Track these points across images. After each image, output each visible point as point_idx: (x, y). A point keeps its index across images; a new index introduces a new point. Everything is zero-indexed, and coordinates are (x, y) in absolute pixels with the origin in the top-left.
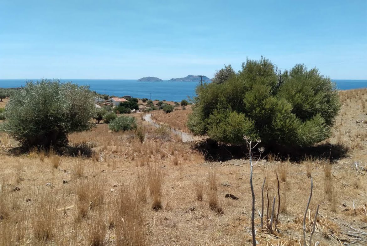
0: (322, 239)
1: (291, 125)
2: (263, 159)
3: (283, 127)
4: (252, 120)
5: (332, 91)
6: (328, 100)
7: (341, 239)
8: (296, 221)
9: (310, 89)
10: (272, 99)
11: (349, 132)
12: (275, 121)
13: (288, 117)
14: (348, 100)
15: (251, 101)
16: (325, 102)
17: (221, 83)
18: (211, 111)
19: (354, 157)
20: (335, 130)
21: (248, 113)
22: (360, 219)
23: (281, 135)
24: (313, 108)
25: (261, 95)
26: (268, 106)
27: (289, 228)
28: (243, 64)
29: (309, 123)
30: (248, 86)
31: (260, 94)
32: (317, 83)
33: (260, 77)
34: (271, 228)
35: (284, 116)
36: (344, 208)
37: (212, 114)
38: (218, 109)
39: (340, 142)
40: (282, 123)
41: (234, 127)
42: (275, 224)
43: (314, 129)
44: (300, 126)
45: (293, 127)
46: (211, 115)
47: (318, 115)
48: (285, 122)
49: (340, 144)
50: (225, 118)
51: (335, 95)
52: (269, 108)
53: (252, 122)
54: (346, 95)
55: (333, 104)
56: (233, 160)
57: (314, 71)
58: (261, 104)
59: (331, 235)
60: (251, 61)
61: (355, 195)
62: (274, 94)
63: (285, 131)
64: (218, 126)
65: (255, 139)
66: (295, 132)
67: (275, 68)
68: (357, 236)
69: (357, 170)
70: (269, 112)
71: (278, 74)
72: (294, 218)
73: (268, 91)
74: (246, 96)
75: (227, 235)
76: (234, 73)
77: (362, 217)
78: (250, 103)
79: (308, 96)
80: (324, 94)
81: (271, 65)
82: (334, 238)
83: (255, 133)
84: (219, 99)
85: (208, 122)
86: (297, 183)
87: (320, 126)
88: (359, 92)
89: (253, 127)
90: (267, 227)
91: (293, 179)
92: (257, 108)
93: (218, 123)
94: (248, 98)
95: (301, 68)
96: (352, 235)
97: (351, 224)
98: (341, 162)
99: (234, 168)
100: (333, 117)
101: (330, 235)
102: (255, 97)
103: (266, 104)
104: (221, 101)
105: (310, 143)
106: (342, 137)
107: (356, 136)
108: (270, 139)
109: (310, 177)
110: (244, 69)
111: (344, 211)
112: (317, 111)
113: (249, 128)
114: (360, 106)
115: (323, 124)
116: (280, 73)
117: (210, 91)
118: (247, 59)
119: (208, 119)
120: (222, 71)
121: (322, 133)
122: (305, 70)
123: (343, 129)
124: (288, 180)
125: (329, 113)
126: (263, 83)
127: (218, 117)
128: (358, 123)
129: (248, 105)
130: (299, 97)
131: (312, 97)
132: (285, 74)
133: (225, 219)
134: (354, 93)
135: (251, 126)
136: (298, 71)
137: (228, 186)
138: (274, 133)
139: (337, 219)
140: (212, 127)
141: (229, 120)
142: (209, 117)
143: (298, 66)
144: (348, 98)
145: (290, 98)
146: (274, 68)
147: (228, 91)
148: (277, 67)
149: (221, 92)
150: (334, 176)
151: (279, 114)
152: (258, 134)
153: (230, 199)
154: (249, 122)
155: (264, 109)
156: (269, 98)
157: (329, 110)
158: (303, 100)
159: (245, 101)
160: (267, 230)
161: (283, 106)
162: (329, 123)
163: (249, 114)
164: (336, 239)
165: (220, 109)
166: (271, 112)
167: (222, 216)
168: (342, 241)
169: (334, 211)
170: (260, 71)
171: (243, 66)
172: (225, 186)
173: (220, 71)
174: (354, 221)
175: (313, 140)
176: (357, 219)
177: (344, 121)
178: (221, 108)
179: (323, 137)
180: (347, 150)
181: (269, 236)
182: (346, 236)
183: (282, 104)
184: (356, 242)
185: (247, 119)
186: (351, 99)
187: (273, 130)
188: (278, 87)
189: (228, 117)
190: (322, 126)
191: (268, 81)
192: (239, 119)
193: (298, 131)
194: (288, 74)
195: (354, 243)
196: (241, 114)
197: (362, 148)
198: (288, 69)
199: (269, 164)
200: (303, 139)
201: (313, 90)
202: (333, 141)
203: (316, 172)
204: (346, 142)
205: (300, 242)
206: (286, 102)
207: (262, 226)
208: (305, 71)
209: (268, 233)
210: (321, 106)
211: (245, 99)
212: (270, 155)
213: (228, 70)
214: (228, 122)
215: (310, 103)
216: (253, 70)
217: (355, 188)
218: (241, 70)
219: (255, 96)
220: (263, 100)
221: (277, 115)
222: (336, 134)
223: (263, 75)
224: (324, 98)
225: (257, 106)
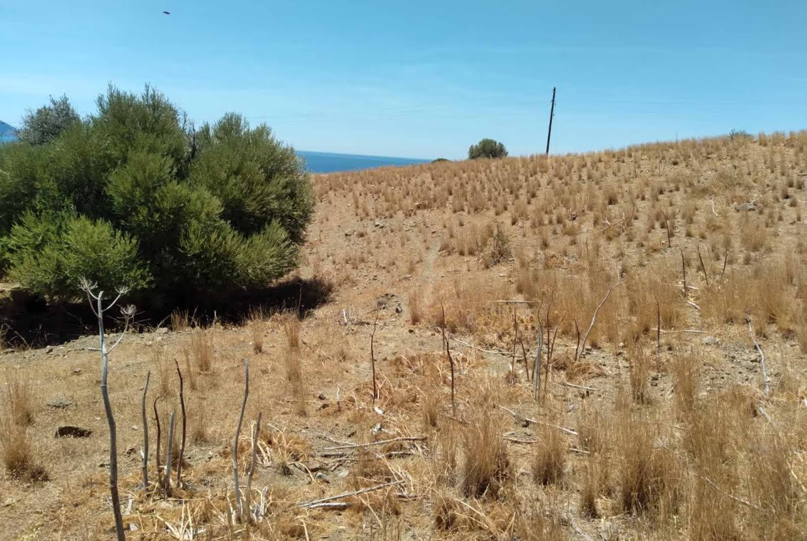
0: (278, 477)
1: (221, 244)
2: (160, 327)
3: (204, 250)
4: (131, 238)
5: (299, 174)
6: (293, 193)
7: (311, 467)
8: (224, 453)
9: (257, 168)
10: (177, 188)
11: (333, 255)
12: (187, 237)
13: (215, 228)
14: (331, 193)
15: (125, 191)
16: (286, 197)
17: (41, 142)
18: (17, 217)
19: (342, 302)
20: (308, 251)
21: (118, 219)
22: (346, 419)
23: (202, 270)
24: (265, 209)
25: (151, 177)
26: (166, 205)
27: (210, 473)
28: (100, 99)
29: (257, 239)
30: (115, 153)
31: (147, 174)
32: (269, 156)
33: (146, 134)
34: (169, 485)
35: (206, 226)
36: (321, 403)
37: (21, 223)
38: (35, 211)
39: (317, 275)
40: (202, 242)
41: (83, 255)
42: (177, 473)
43: (267, 253)
44: (239, 246)
45: (225, 251)
46: (17, 227)
47: (275, 223)
48: (209, 240)
49: (317, 278)
50: (59, 234)
51: (304, 183)
52: (171, 208)
53: (131, 242)
54: (328, 182)
55: (301, 201)
56: (83, 339)
57: (263, 132)
58: (151, 200)
59: (295, 465)
60: (121, 92)
61: (340, 375)
62: (181, 176)
63: (209, 259)
64: (38, 255)
65: (141, 281)
66: (230, 261)
67: (181, 117)
68: (340, 453)
69: (346, 324)
70: (172, 216)
71: (187, 131)
72: (221, 448)
73: (166, 167)
74: (111, 179)
75: (55, 531)
76: (76, 118)
77: (350, 414)
78: (123, 196)
79: (253, 183)
80: (283, 181)
81: (171, 109)
82: (300, 469)
83: (139, 267)
84: (37, 183)
85: (10, 246)
86: (233, 369)
87: (278, 245)
88: (349, 178)
89: (134, 253)
90: (157, 485)
91: (226, 361)
92: (141, 209)
93: (38, 248)
94: (118, 184)
95: (237, 122)
96: (333, 453)
97: (332, 432)
98: (320, 312)
99: (84, 358)
100: (302, 226)
101: (291, 465)
102: (134, 182)
103: (162, 200)
104: (45, 190)
105: (262, 281)
106: (321, 264)
107: (344, 262)
108: (176, 279)
109: (260, 351)
110: (104, 111)
111: (320, 409)
112: (272, 214)
113: (124, 255)
114: (351, 203)
115: (284, 241)
116: (192, 130)
117: (9, 162)
118: (110, 87)
119: (9, 238)
120: (43, 113)
121: (283, 258)
122: (245, 127)
123: (323, 250)
124: (214, 365)
125: (296, 220)
126: (152, 150)
127: (36, 230)
128: (348, 237)
129: (118, 200)
130: (235, 185)
131: (262, 185)
132: (203, 132)
133: (52, 492)
134: (340, 179)
135: (130, 252)
136: (230, 126)
137: (65, 407)
138: (184, 265)
139: (307, 428)
140: (21, 260)
141: (70, 238)
142: (10, 232)
143: (232, 118)
144: (331, 189)
145: (216, 187)
146: (178, 118)
147: (63, 163)
148: (185, 115)
149: (45, 167)
150: (305, 343)
151: (194, 222)
152: (148, 270)
153: (71, 439)
154: (123, 241)
155: (157, 210)
156: (170, 186)
157: (295, 213)
158: (244, 191)
159: (110, 191)
160: (159, 493)
161: (203, 204)
162: (296, 237)
163: (123, 222)
164: (303, 469)
165: (41, 211)
166: (175, 216)
167: (43, 487)
168: (314, 470)
169: (303, 413)
170: (144, 120)
171: (101, 105)
172: (59, 407)
173: (39, 112)
174: (337, 425)
175: (267, 274)
176: (342, 419)
177: (325, 232)
178: (46, 209)
179: (286, 267)
180: (330, 289)
181: (164, 504)
182: (322, 459)
183: (199, 198)
184: (338, 466)
185: (119, 233)
186: (335, 190)
187: (183, 258)
188: (189, 160)
189: (66, 232)
190: (283, 245)
191: (166, 146)
192: (95, 236)
193: (237, 257)
194: (211, 132)
195: (335, 469)
196: (99, 222)
197: (354, 283)
198: (209, 123)
199: (174, 335)
200: (248, 274)
201: (262, 170)
202: (306, 274)
203: (274, 340)
204: (329, 273)
205: (231, 498)
206: (207, 194)
207: (147, 484)
208: (246, 130)
209: (161, 499)
210: (280, 204)
211: (110, 186)
212: (177, 316)
213: (59, 110)
214: (66, 243)
215: (258, 199)
216: (127, 117)
217: (340, 361)
218: (96, 112)
219: (135, 178)
220: (155, 189)
221: (190, 224)
222: (311, 258)
223: (153, 130)
224: (285, 188)
225: (142, 204)
